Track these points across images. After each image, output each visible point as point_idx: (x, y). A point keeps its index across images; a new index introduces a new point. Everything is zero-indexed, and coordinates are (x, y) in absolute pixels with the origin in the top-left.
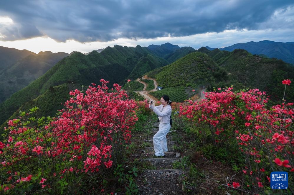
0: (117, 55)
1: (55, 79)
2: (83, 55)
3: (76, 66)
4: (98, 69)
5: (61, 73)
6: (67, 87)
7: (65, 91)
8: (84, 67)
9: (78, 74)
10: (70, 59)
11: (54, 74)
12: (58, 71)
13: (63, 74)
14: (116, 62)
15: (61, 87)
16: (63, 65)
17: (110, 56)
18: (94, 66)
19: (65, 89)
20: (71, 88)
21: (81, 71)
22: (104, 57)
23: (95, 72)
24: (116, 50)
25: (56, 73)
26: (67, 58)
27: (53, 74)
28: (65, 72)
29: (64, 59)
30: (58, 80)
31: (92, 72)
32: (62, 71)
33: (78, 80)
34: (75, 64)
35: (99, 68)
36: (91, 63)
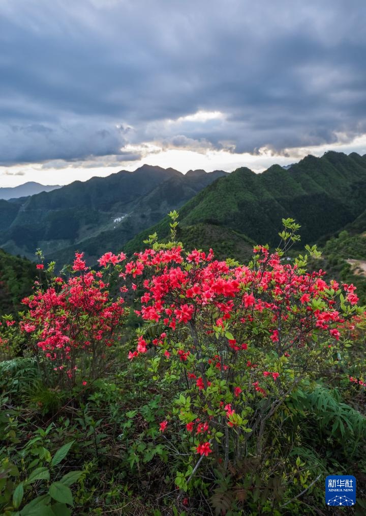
0: (326, 175)
1: (196, 216)
2: (253, 174)
3: (235, 195)
4: (277, 203)
5: (207, 205)
6: (202, 230)
7: (198, 237)
8: (249, 197)
9: (235, 209)
10: (227, 180)
11: (196, 208)
12: (204, 201)
13: (209, 209)
14: (320, 189)
15: (192, 229)
16: (212, 192)
17: (308, 177)
18: (268, 195)
19: (199, 234)
20: (210, 233)
21: (242, 205)
22: (295, 179)
23: (268, 210)
24: (328, 162)
25: (198, 206)
26: (221, 179)
27: (194, 206)
28: (213, 205)
29: (217, 181)
30: (200, 218)
31: (263, 208)
32: (210, 202)
33: (233, 222)
34: (233, 191)
35: (278, 201)
36: (264, 190)
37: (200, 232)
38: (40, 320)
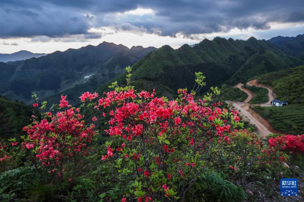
0: (215, 51)
1: (137, 75)
2: (172, 49)
3: (161, 62)
4: (186, 67)
5: (145, 68)
8: (170, 63)
9: (161, 71)
10: (157, 53)
12: (142, 66)
13: (145, 70)
14: (211, 60)
15: (135, 83)
16: (147, 60)
17: (205, 52)
18: (181, 63)
19: (139, 86)
20: (146, 85)
21: (166, 68)
22: (197, 53)
23: (181, 72)
24: (216, 43)
25: (139, 69)
26: (153, 52)
27: (136, 69)
28: (148, 68)
29: (150, 53)
30: (140, 76)
31: (178, 70)
32: (146, 66)
33: (160, 79)
34: (160, 60)
35: (187, 67)
36: (179, 59)
37: (140, 85)
38: (37, 140)
